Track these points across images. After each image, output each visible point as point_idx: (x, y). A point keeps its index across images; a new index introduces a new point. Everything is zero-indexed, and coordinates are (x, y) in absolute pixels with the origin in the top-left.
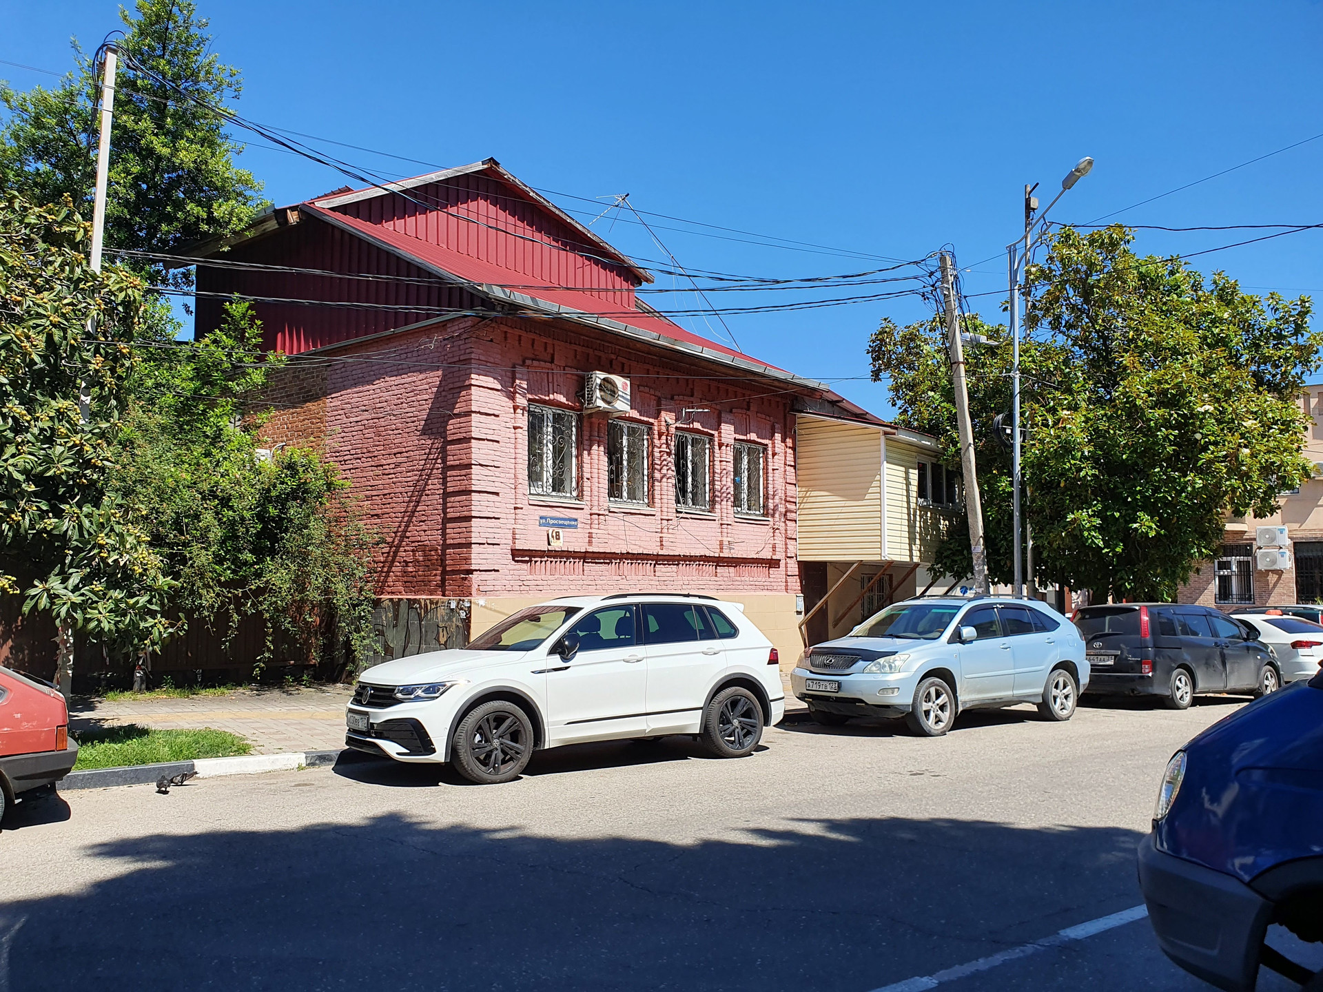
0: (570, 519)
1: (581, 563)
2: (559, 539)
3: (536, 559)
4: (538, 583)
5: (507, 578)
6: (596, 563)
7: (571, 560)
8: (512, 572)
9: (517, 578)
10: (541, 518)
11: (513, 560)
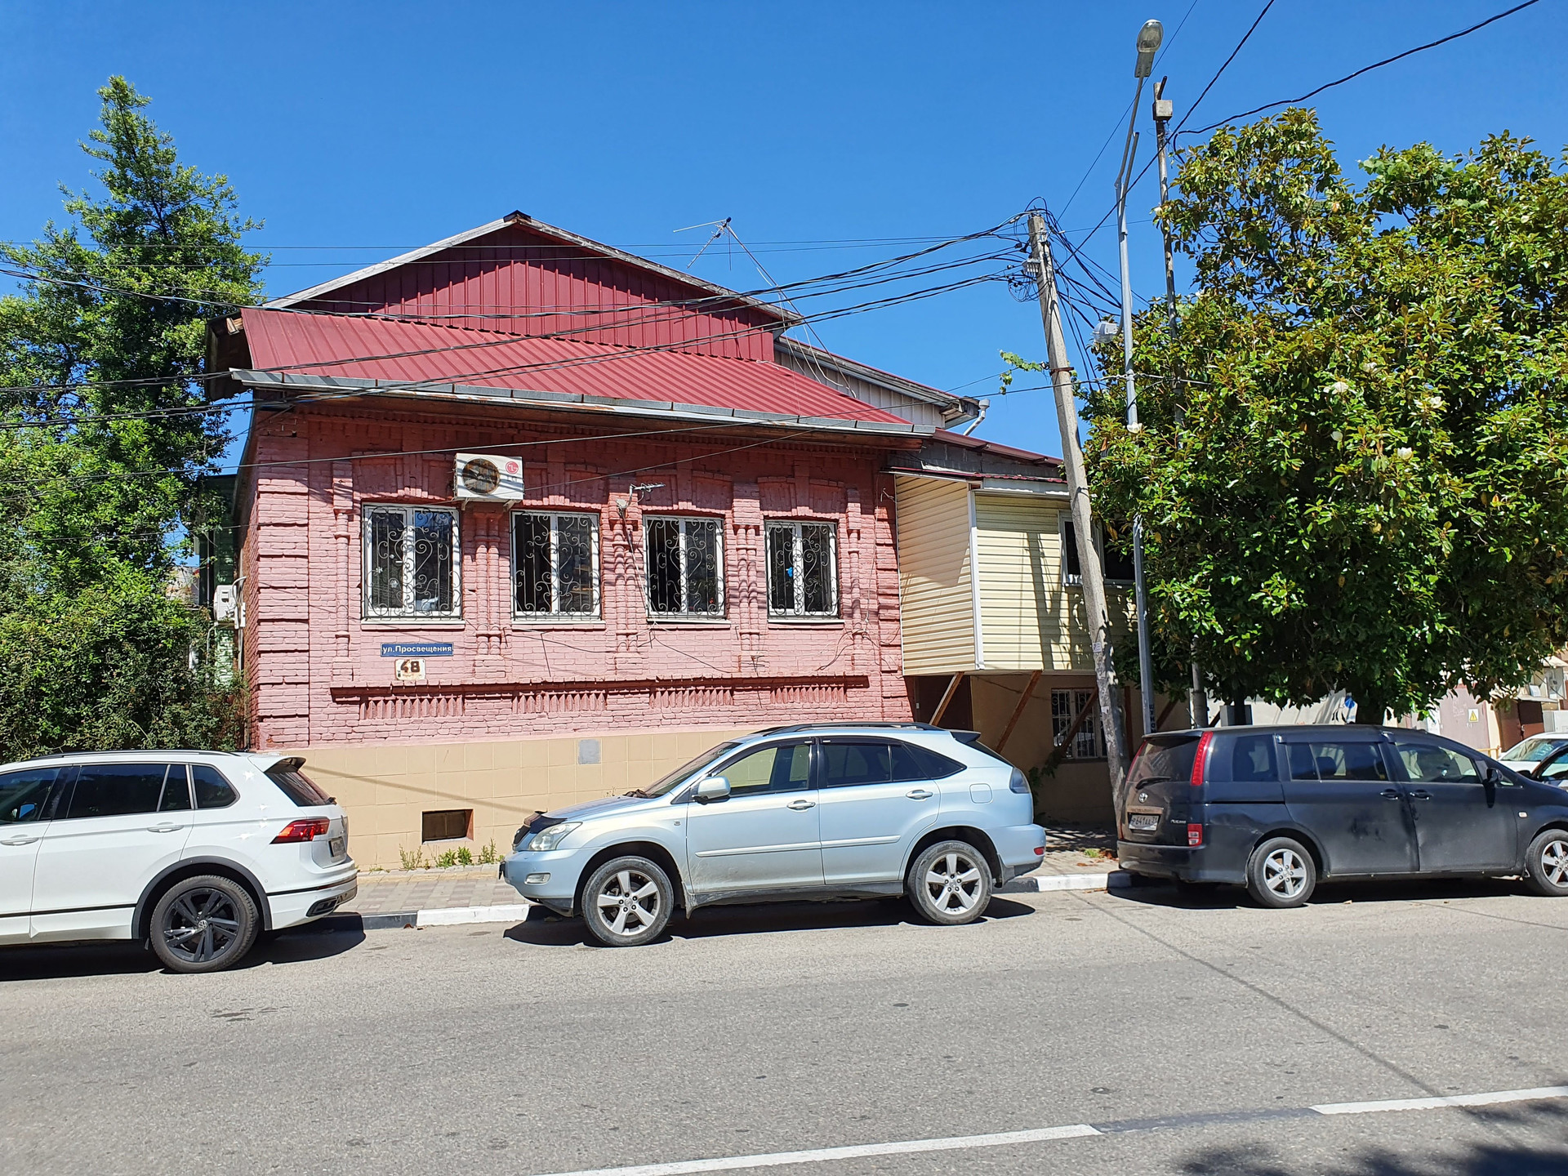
0: (438, 645)
1: (460, 700)
2: (418, 671)
3: (376, 699)
4: (378, 728)
5: (323, 724)
6: (487, 699)
7: (440, 696)
8: (332, 717)
9: (343, 723)
10: (384, 646)
11: (334, 701)
